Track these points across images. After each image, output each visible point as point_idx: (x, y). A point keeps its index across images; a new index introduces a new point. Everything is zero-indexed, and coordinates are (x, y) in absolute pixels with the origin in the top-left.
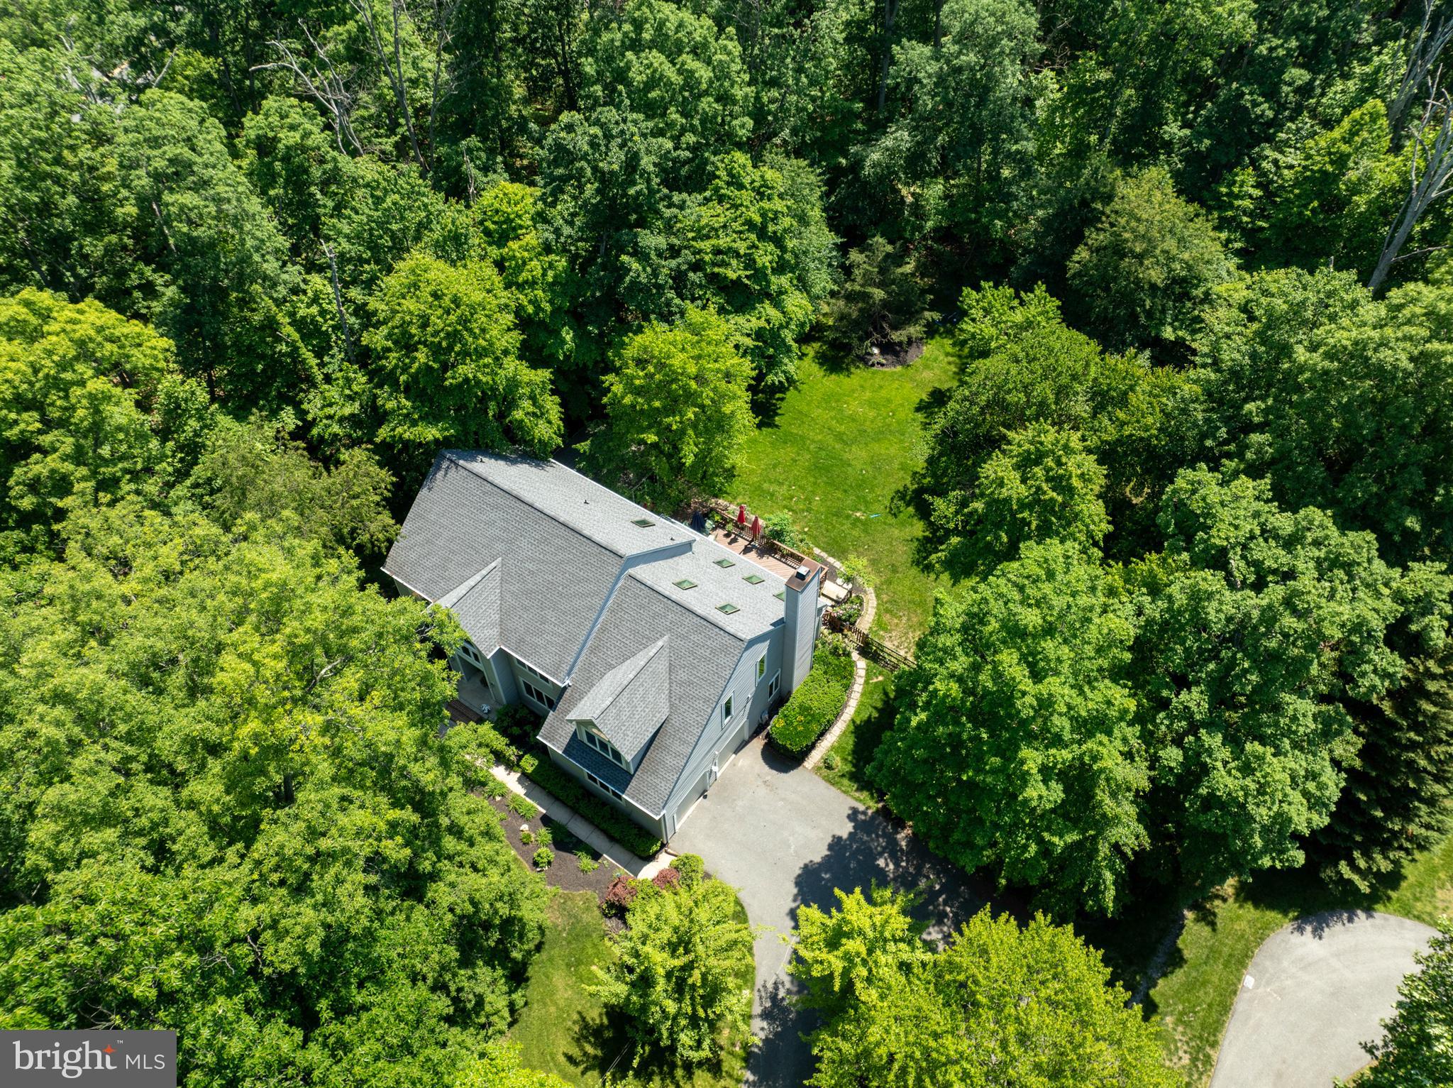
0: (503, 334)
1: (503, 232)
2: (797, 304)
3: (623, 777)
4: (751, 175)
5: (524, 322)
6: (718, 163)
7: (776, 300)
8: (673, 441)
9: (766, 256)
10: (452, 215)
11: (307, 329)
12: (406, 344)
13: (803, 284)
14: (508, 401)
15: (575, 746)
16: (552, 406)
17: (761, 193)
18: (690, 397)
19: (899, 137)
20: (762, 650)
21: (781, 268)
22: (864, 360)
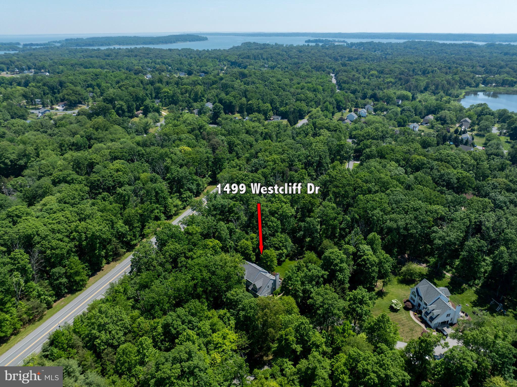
0: (251, 248)
1: (252, 239)
2: (285, 251)
3: (257, 292)
4: (280, 236)
5: (253, 248)
6: (276, 234)
7: (282, 250)
8: (267, 262)
9: (281, 245)
10: (247, 236)
11: (230, 246)
12: (241, 248)
13: (286, 249)
14: (250, 255)
15: (252, 289)
16: (255, 257)
17: (281, 237)
18: (269, 257)
19: (302, 233)
20: (272, 282)
21: (283, 246)
22: (295, 260)
